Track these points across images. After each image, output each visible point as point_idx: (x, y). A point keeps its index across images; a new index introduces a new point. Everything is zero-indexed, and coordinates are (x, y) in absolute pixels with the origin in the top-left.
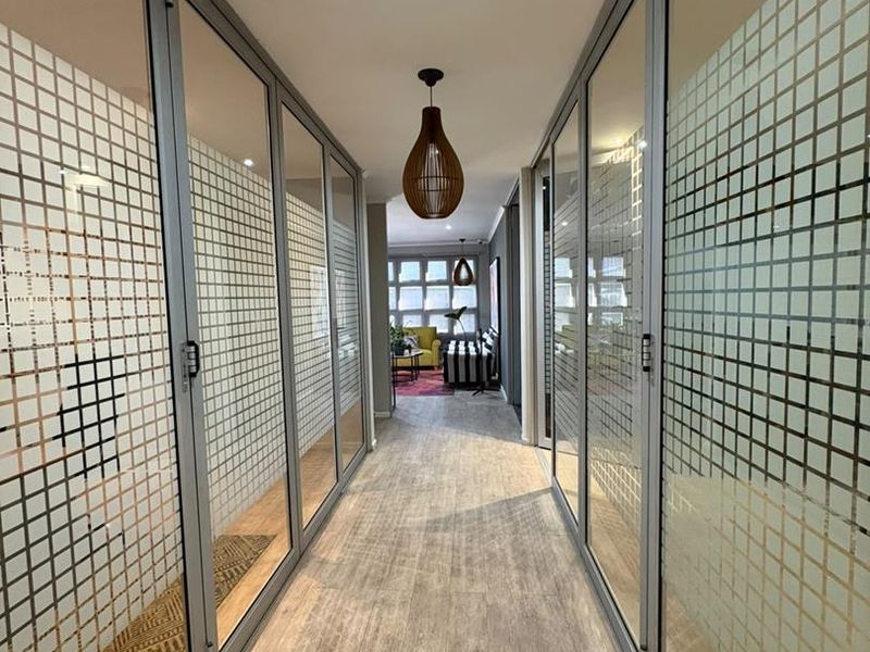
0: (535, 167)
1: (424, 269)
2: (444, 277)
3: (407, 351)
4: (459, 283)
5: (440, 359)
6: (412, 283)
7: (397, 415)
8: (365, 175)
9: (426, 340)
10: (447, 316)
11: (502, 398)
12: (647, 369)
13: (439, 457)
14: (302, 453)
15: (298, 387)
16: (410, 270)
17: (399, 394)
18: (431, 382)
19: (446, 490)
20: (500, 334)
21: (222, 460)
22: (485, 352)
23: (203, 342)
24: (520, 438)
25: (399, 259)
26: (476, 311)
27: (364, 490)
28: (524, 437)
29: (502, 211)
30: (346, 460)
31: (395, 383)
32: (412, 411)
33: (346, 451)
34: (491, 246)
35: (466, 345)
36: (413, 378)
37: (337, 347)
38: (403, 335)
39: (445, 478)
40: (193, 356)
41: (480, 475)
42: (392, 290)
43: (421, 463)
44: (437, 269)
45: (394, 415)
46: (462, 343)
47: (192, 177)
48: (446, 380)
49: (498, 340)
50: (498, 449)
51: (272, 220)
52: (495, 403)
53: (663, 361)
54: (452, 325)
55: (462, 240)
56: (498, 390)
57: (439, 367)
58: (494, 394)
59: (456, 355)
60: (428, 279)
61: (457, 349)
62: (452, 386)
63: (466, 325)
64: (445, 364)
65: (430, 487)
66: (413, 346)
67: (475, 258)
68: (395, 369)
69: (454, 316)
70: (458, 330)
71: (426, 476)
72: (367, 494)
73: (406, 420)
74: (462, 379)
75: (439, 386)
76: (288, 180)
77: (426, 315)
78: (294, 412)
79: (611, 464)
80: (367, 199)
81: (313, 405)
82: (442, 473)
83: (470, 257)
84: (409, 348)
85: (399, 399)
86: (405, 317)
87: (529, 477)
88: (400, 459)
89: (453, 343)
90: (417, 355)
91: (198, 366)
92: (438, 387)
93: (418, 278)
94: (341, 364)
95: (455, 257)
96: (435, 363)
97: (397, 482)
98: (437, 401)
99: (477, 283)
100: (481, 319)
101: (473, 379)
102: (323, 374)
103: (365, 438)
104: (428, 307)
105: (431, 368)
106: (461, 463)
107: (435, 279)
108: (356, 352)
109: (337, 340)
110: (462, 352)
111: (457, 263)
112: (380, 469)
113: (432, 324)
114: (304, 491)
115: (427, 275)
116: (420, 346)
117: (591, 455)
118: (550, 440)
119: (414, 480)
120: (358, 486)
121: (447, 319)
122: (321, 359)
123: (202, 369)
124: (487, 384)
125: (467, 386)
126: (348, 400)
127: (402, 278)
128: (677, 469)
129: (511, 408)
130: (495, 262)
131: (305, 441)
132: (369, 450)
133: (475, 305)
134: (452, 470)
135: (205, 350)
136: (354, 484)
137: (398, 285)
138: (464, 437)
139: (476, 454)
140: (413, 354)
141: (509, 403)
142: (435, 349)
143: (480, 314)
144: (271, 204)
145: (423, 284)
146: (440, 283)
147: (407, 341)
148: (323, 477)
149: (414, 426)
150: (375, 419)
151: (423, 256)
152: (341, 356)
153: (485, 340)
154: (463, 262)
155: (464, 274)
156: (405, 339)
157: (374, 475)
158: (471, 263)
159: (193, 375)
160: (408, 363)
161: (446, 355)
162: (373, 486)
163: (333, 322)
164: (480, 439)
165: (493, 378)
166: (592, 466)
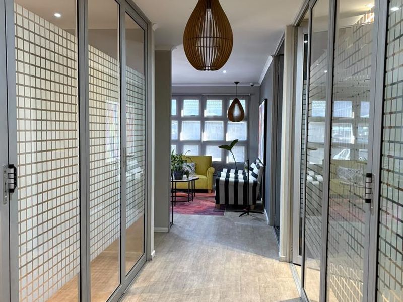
0: (298, 25)
1: (203, 107)
2: (220, 114)
3: (185, 176)
4: (232, 119)
5: (213, 184)
6: (192, 118)
7: (174, 230)
8: (154, 28)
9: (203, 167)
10: (220, 147)
11: (265, 220)
12: (368, 201)
13: (207, 267)
14: (92, 257)
15: (92, 204)
16: (191, 107)
17: (177, 212)
18: (205, 203)
19: (211, 295)
20: (265, 164)
21: (30, 259)
22: (252, 179)
23: (20, 165)
24: (278, 255)
25: (182, 97)
26: (246, 144)
27: (142, 292)
28: (281, 254)
29: (271, 59)
30: (128, 266)
31: (174, 203)
32: (187, 227)
33: (129, 259)
34: (261, 88)
35: (236, 172)
36: (190, 199)
37: (126, 171)
38: (182, 162)
39: (211, 285)
40: (12, 176)
41: (241, 285)
42: (174, 124)
43: (191, 272)
44: (214, 107)
45: (171, 231)
46: (232, 171)
47: (16, 24)
48: (217, 202)
49: (263, 170)
50: (258, 263)
51: (76, 59)
52: (258, 224)
53: (380, 196)
54: (225, 155)
55: (237, 83)
56: (261, 212)
57: (212, 191)
58: (258, 216)
59: (227, 182)
60: (206, 114)
61: (228, 176)
62: (223, 207)
63: (237, 155)
64: (217, 189)
65: (198, 292)
66: (190, 171)
67: (248, 98)
68: (174, 191)
69: (227, 147)
70: (230, 159)
71: (195, 283)
72: (144, 296)
73: (182, 236)
74: (231, 202)
75: (212, 208)
76: (90, 31)
77: (203, 145)
78: (88, 223)
79: (344, 277)
80: (155, 47)
81: (103, 219)
82: (209, 281)
83: (243, 97)
84: (187, 173)
85: (177, 217)
86: (185, 147)
87: (282, 288)
88: (174, 268)
89: (225, 170)
90: (194, 180)
91: (15, 184)
92: (210, 207)
93: (197, 113)
94: (128, 185)
95: (230, 97)
96: (209, 187)
97: (170, 286)
98: (209, 220)
99: (247, 120)
100: (250, 151)
101: (241, 202)
102: (113, 193)
103: (145, 249)
104: (205, 139)
105: (206, 191)
106: (226, 274)
107: (212, 114)
108: (141, 176)
109: (126, 165)
110: (232, 178)
111: (231, 102)
112: (157, 275)
113: (208, 154)
114: (92, 291)
115: (205, 112)
116: (197, 171)
117: (330, 271)
118: (301, 257)
119: (184, 286)
120: (137, 289)
121: (220, 149)
122: (111, 181)
123: (19, 187)
124: (252, 207)
125: (235, 208)
126: (133, 216)
127: (184, 113)
128: (392, 286)
129: (272, 229)
130: (264, 103)
131: (96, 249)
132: (148, 259)
133: (245, 139)
134: (217, 279)
135: (21, 171)
136: (134, 287)
137: (180, 119)
138: (230, 252)
139: (239, 266)
140: (191, 178)
141: (271, 225)
142: (210, 175)
143: (249, 146)
144: (76, 46)
145: (202, 119)
146: (216, 118)
147: (185, 167)
148: (109, 280)
149: (188, 241)
150: (154, 232)
151: (203, 95)
152: (129, 179)
153: (252, 169)
154: (236, 101)
155: (236, 112)
156: (184, 165)
157: (152, 280)
158: (243, 102)
159: (11, 191)
160: (185, 186)
161: (218, 181)
162: (151, 290)
163: (123, 150)
164: (243, 255)
165: (258, 202)
166: (330, 280)
